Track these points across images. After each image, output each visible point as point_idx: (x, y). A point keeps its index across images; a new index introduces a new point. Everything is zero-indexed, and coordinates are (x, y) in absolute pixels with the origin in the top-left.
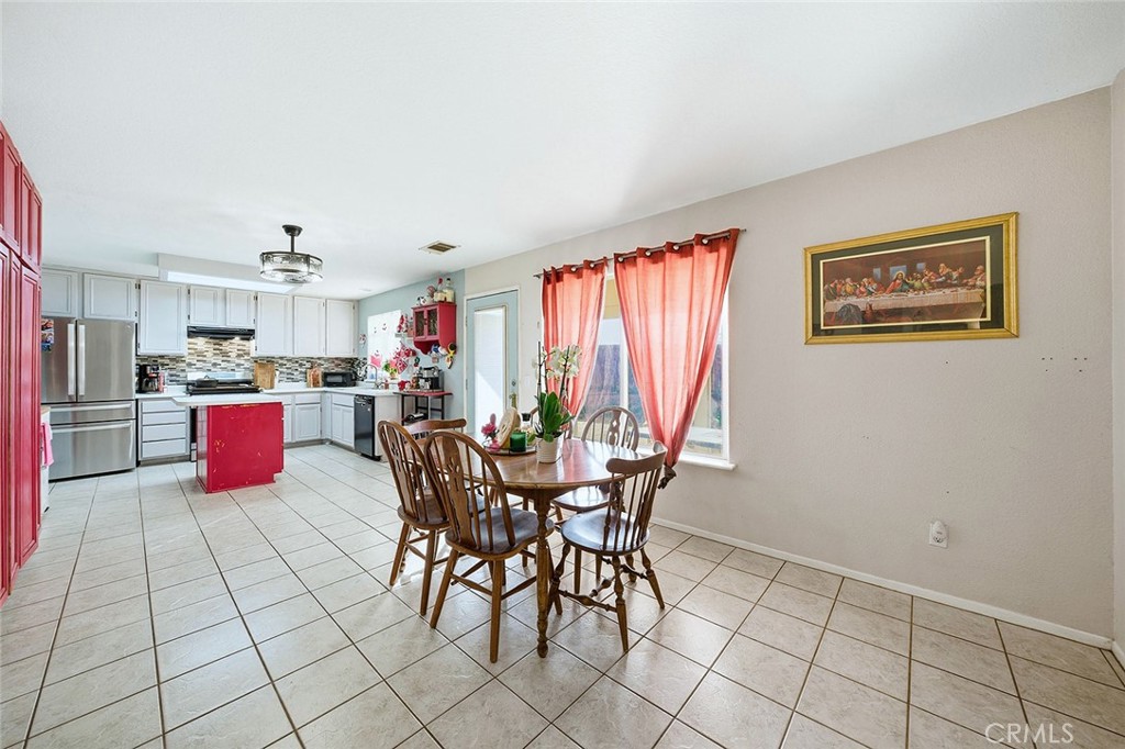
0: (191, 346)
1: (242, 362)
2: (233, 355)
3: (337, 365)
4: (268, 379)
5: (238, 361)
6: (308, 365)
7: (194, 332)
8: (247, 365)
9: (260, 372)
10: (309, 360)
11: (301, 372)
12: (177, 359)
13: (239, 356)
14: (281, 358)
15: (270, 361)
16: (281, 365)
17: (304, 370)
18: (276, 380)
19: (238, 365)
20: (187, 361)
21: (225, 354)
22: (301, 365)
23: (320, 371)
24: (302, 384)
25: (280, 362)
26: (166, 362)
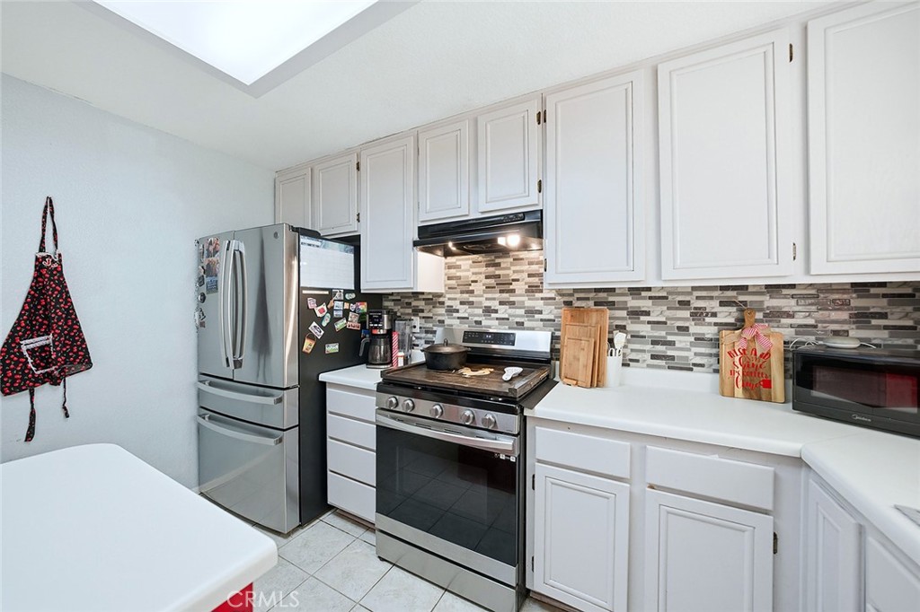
0: (453, 272)
1: (539, 305)
2: (520, 287)
3: (862, 318)
4: (585, 358)
5: (529, 303)
6: (728, 315)
7: (431, 237)
8: (549, 312)
9: (569, 333)
10: (733, 294)
11: (700, 339)
12: (433, 300)
13: (533, 289)
14: (635, 292)
15: (603, 297)
16: (635, 314)
17: (709, 331)
18: (612, 363)
19: (531, 312)
20: (448, 303)
21: (505, 286)
22: (698, 315)
23: (775, 340)
24: (703, 381)
25: (633, 303)
26: (421, 304)
